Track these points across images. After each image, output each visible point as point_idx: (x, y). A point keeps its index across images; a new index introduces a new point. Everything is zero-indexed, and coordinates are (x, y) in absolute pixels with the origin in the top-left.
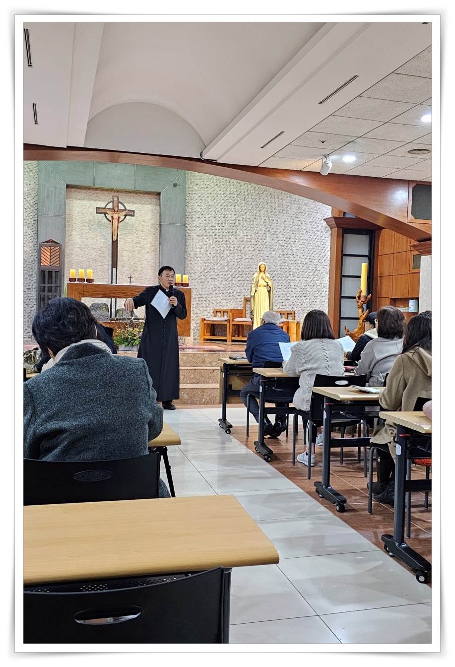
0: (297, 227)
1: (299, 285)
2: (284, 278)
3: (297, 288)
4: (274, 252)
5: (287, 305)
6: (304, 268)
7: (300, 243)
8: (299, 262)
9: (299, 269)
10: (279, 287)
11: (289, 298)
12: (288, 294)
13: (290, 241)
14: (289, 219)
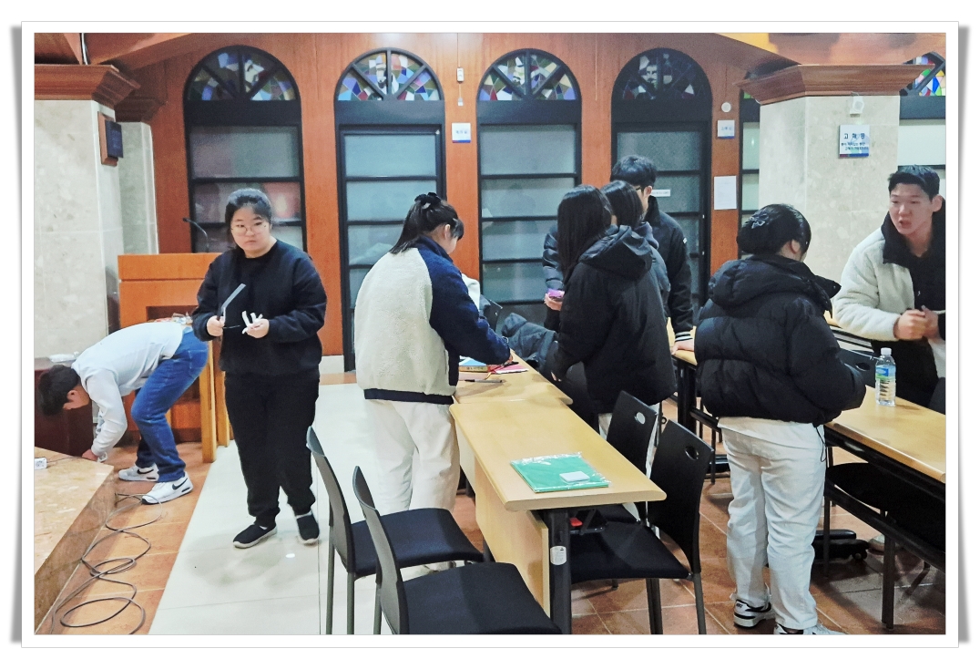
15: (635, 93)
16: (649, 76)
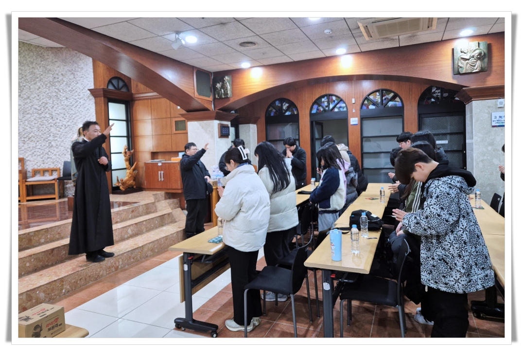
0: (54, 94)
1: (62, 144)
2: (42, 139)
3: (60, 147)
4: (29, 116)
5: (50, 163)
6: (67, 129)
7: (60, 108)
8: (61, 124)
9: (61, 130)
10: (38, 147)
11: (51, 156)
12: (49, 153)
13: (47, 106)
14: (44, 86)
15: (430, 102)
16: (437, 94)
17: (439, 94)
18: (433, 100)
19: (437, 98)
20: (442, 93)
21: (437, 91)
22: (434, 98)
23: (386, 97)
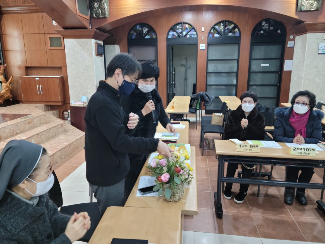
15: (259, 33)
16: (265, 27)
17: (267, 27)
18: (262, 32)
19: (265, 31)
20: (269, 26)
21: (266, 25)
22: (263, 30)
23: (228, 27)
